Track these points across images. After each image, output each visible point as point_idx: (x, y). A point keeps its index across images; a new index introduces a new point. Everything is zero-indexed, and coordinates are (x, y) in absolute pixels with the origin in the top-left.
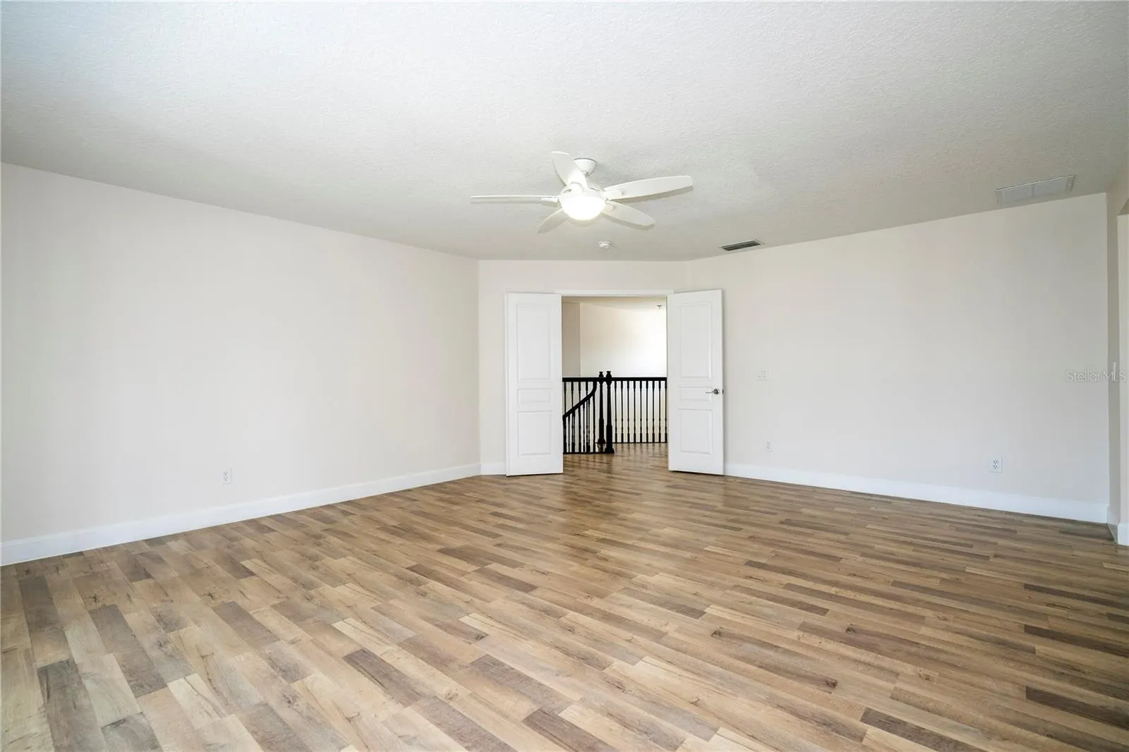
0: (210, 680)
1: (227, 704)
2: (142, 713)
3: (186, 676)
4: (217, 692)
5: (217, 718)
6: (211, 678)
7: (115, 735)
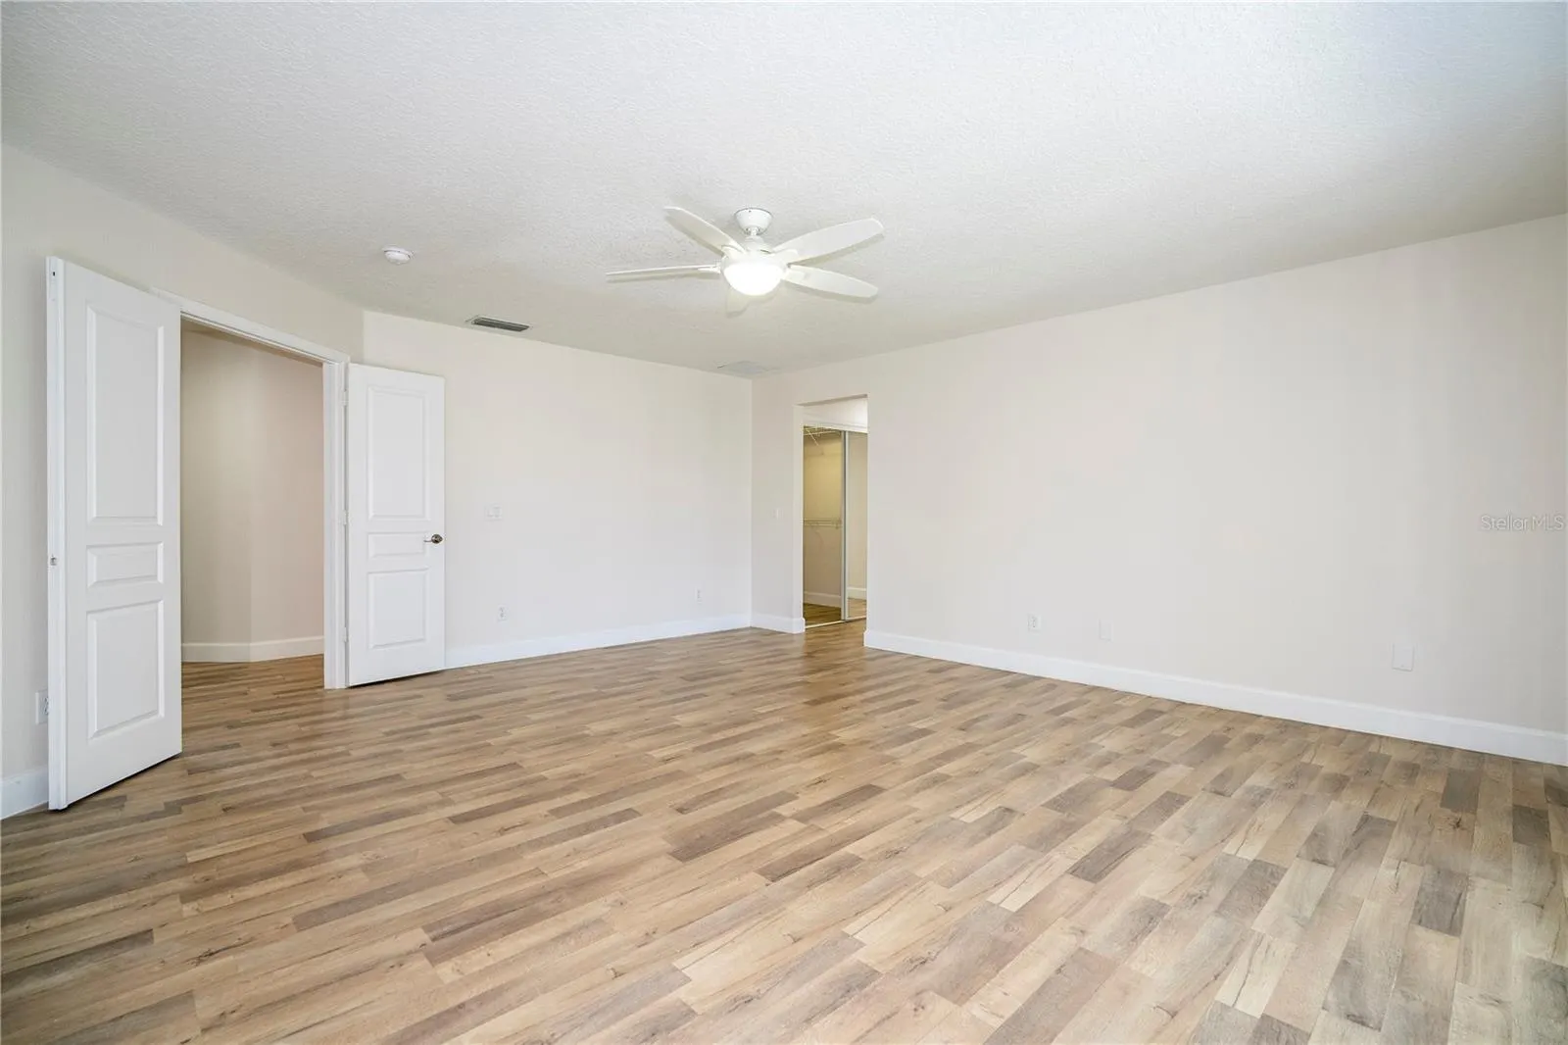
0: (1216, 978)
1: (1243, 940)
2: (1323, 1008)
3: (1229, 1007)
4: (1232, 958)
5: (1268, 938)
6: (1212, 978)
7: (1372, 1008)
